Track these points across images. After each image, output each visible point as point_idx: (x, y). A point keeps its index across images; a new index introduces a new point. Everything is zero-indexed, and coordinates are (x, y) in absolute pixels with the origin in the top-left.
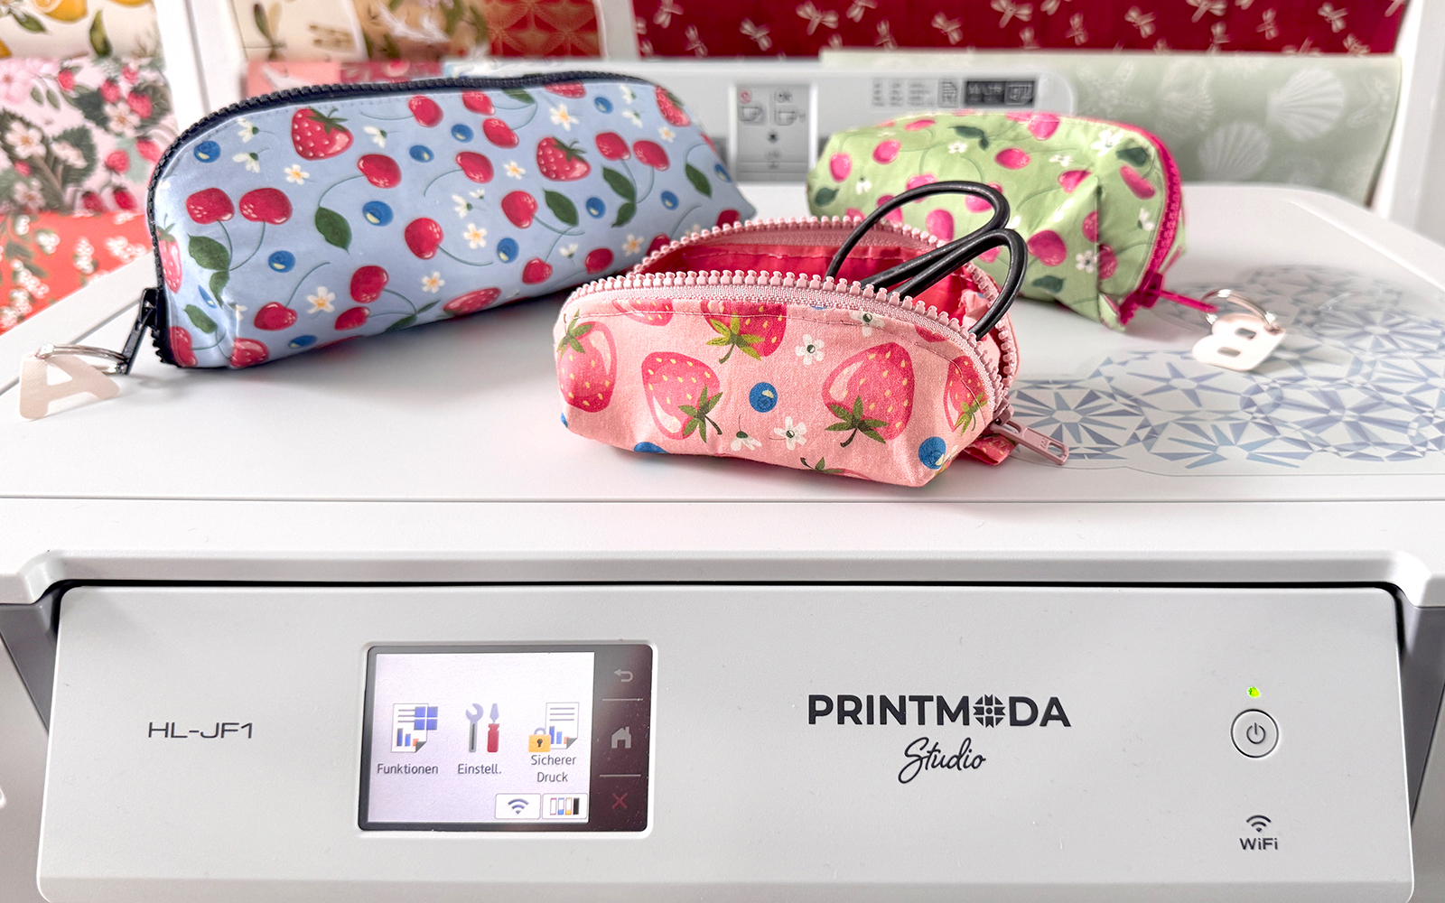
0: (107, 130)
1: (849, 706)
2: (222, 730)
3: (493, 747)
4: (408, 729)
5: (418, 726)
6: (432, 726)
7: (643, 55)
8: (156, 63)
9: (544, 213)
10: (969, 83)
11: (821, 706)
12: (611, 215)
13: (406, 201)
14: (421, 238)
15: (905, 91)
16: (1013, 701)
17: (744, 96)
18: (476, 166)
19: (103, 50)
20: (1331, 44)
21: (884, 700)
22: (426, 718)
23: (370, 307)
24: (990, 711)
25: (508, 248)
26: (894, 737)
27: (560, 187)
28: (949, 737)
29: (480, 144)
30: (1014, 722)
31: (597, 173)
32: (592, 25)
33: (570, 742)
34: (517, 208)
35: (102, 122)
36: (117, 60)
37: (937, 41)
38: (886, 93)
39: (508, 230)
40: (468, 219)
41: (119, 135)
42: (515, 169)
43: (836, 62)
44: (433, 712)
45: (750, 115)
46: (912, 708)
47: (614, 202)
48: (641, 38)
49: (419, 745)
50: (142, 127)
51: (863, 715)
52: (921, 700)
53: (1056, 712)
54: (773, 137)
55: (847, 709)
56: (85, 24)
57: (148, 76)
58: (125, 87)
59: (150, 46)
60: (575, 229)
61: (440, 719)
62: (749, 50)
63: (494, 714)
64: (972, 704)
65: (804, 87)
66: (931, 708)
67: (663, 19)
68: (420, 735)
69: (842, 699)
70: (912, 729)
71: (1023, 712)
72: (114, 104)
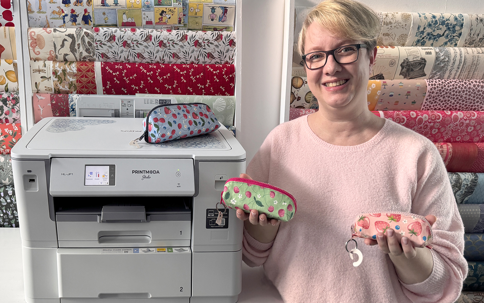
0: (7, 106)
1: (137, 172)
2: (69, 174)
3: (99, 177)
4: (89, 174)
5: (90, 174)
6: (92, 174)
7: (104, 94)
8: (17, 93)
9: (193, 124)
10: (160, 100)
11: (134, 171)
12: (201, 125)
13: (178, 121)
14: (180, 126)
15: (149, 101)
16: (154, 171)
17: (122, 101)
18: (185, 116)
19: (7, 91)
20: (223, 94)
21: (140, 171)
22: (91, 173)
23: (173, 136)
24: (151, 172)
25: (189, 128)
26: (142, 175)
27: (195, 120)
28: (147, 175)
29: (186, 113)
30: (154, 173)
31: (200, 118)
32: (95, 88)
33: (107, 176)
34: (190, 123)
35: (6, 105)
36: (10, 92)
37: (156, 92)
38: (146, 102)
39: (189, 126)
40: (185, 124)
41: (9, 107)
42: (190, 117)
43: (138, 95)
44: (92, 173)
45: (123, 105)
46: (143, 172)
47: (202, 123)
48: (104, 90)
49: (91, 176)
50: (13, 106)
51: (138, 173)
52: (144, 171)
53: (158, 172)
54: (127, 109)
55: (136, 172)
56: (5, 85)
57: (16, 96)
58: (11, 98)
59: (16, 90)
60: (197, 126)
61: (93, 173)
62: (123, 93)
63: (99, 173)
64: (149, 171)
65: (133, 100)
66: (145, 172)
67: (108, 87)
68: (91, 175)
69: (136, 171)
70: (143, 174)
71: (155, 172)
72: (9, 101)
